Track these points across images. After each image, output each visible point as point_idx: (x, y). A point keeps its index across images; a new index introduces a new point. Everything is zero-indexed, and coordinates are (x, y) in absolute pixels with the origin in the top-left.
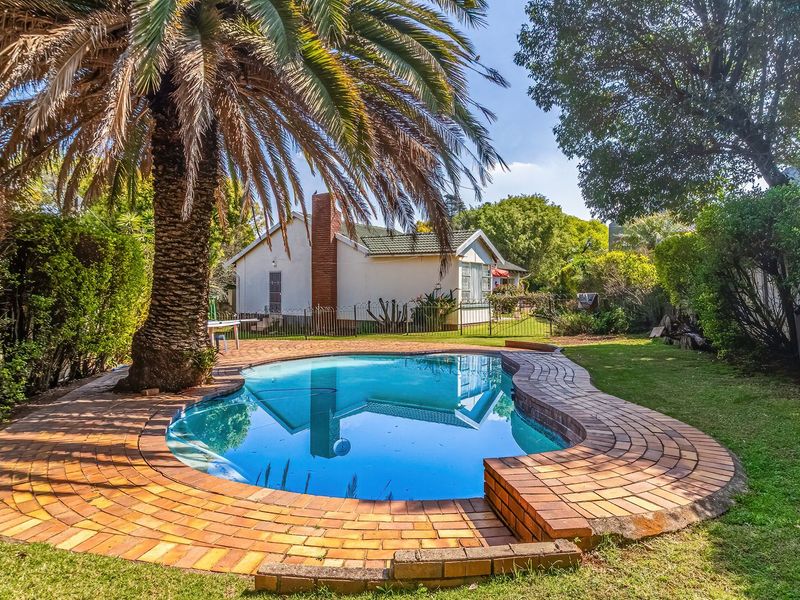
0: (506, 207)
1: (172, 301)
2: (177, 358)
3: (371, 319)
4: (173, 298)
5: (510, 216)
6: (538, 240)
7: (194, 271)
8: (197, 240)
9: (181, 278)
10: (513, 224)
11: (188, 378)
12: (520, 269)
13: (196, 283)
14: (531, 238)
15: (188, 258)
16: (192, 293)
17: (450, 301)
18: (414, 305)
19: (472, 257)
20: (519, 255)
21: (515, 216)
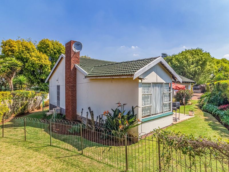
6: (199, 67)
12: (192, 81)
14: (196, 66)
19: (153, 78)
21: (188, 57)
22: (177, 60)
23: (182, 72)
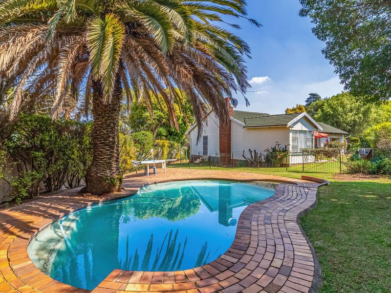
0: (340, 98)
1: (99, 154)
2: (100, 180)
3: (244, 159)
4: (99, 152)
5: (342, 103)
6: (361, 115)
7: (107, 140)
8: (109, 125)
9: (102, 143)
10: (343, 107)
11: (106, 189)
12: (345, 132)
13: (109, 145)
14: (356, 114)
15: (104, 134)
16: (107, 150)
17: (284, 151)
18: (265, 153)
19: (299, 127)
20: (347, 124)
21: (345, 102)
22: (330, 106)
23: (336, 123)
